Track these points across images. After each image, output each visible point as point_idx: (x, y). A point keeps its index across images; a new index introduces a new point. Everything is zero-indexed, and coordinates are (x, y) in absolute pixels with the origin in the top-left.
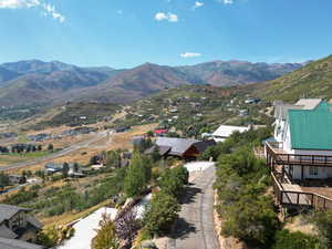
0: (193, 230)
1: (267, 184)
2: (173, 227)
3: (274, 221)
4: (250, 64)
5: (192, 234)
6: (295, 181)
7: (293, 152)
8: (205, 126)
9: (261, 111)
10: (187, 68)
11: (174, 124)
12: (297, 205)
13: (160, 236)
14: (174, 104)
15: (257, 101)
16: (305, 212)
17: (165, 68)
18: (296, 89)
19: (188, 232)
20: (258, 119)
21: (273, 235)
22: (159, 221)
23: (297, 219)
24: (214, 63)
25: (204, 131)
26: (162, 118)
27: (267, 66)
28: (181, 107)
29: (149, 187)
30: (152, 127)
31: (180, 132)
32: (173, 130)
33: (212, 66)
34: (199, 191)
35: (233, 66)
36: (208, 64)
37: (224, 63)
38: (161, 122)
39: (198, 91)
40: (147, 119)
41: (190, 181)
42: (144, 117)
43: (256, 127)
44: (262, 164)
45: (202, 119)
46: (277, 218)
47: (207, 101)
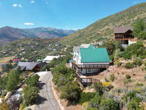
0: (46, 100)
1: (74, 77)
2: (37, 100)
3: (79, 90)
4: (56, 29)
5: (45, 102)
6: (84, 75)
7: (82, 64)
8: (39, 56)
9: (62, 50)
10: (28, 30)
11: (23, 56)
12: (87, 83)
13: (32, 105)
14: (23, 47)
15: (60, 45)
16: (89, 85)
17: (17, 29)
18: (75, 41)
19: (44, 101)
20: (61, 53)
21: (80, 95)
22: (31, 98)
23: (87, 88)
24: (41, 28)
25: (38, 59)
26: (16, 53)
27: (63, 31)
28: (26, 48)
29: (19, 85)
30: (12, 58)
31: (26, 60)
32: (23, 59)
33: (40, 30)
34: (44, 84)
35: (49, 30)
36: (38, 28)
37: (45, 29)
38: (16, 55)
39: (34, 40)
40: (9, 54)
41: (39, 80)
42: (6, 53)
43: (62, 56)
44: (70, 70)
45: (37, 53)
46: (80, 89)
47: (38, 45)
